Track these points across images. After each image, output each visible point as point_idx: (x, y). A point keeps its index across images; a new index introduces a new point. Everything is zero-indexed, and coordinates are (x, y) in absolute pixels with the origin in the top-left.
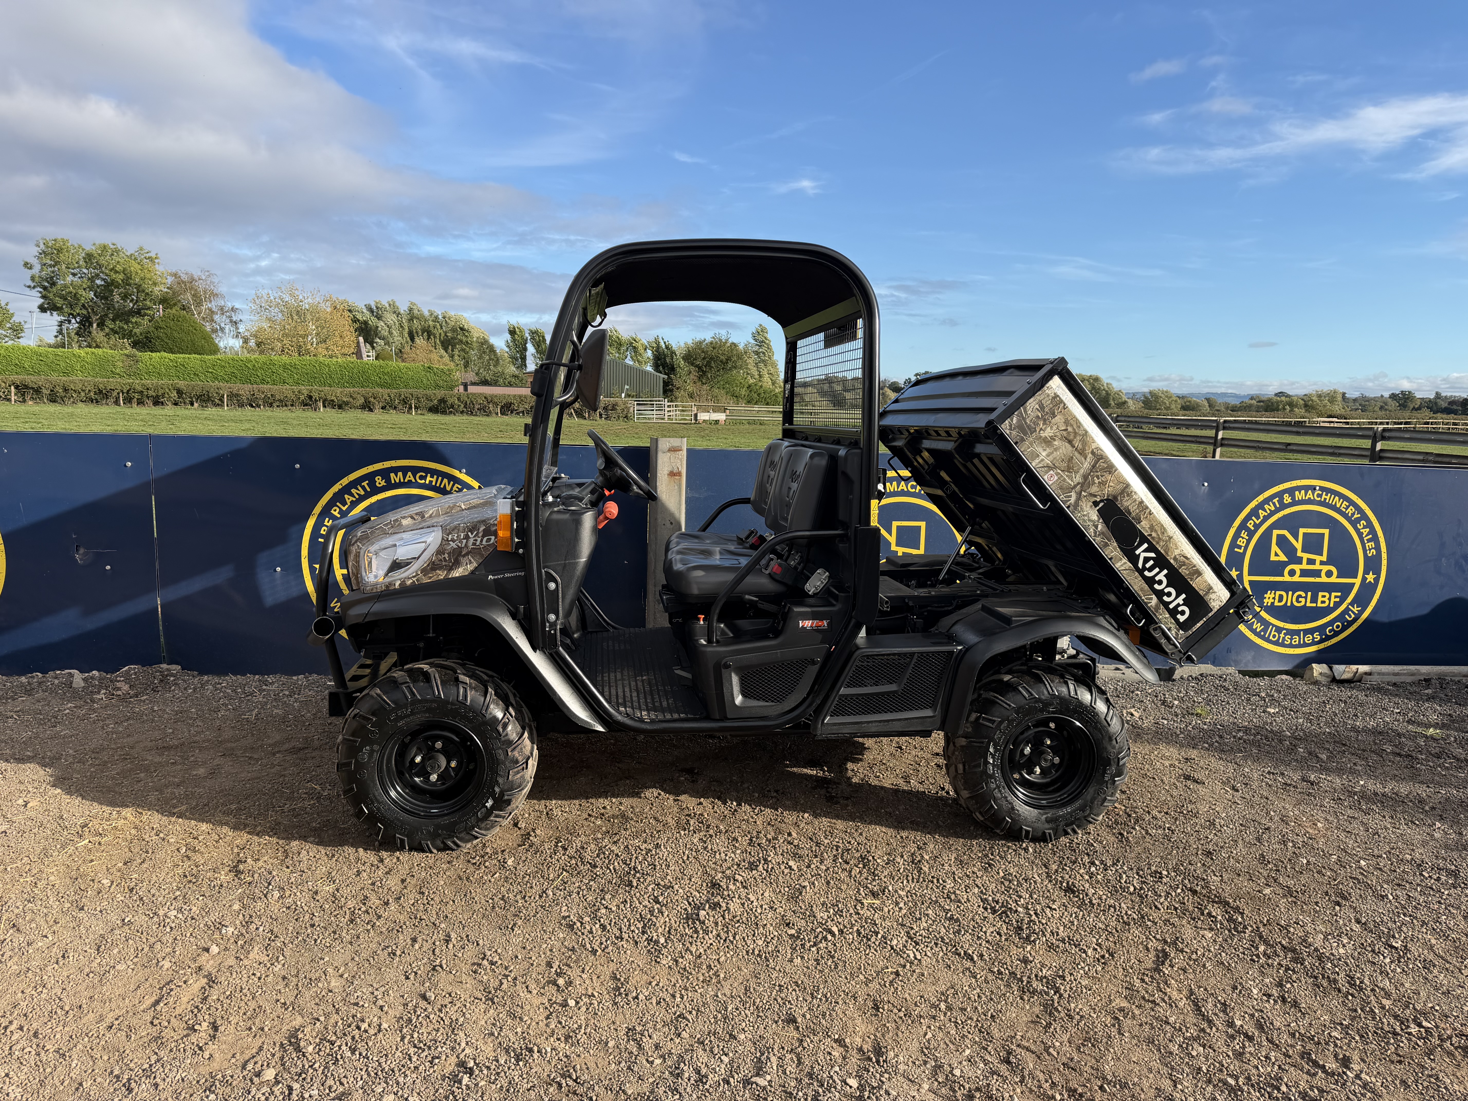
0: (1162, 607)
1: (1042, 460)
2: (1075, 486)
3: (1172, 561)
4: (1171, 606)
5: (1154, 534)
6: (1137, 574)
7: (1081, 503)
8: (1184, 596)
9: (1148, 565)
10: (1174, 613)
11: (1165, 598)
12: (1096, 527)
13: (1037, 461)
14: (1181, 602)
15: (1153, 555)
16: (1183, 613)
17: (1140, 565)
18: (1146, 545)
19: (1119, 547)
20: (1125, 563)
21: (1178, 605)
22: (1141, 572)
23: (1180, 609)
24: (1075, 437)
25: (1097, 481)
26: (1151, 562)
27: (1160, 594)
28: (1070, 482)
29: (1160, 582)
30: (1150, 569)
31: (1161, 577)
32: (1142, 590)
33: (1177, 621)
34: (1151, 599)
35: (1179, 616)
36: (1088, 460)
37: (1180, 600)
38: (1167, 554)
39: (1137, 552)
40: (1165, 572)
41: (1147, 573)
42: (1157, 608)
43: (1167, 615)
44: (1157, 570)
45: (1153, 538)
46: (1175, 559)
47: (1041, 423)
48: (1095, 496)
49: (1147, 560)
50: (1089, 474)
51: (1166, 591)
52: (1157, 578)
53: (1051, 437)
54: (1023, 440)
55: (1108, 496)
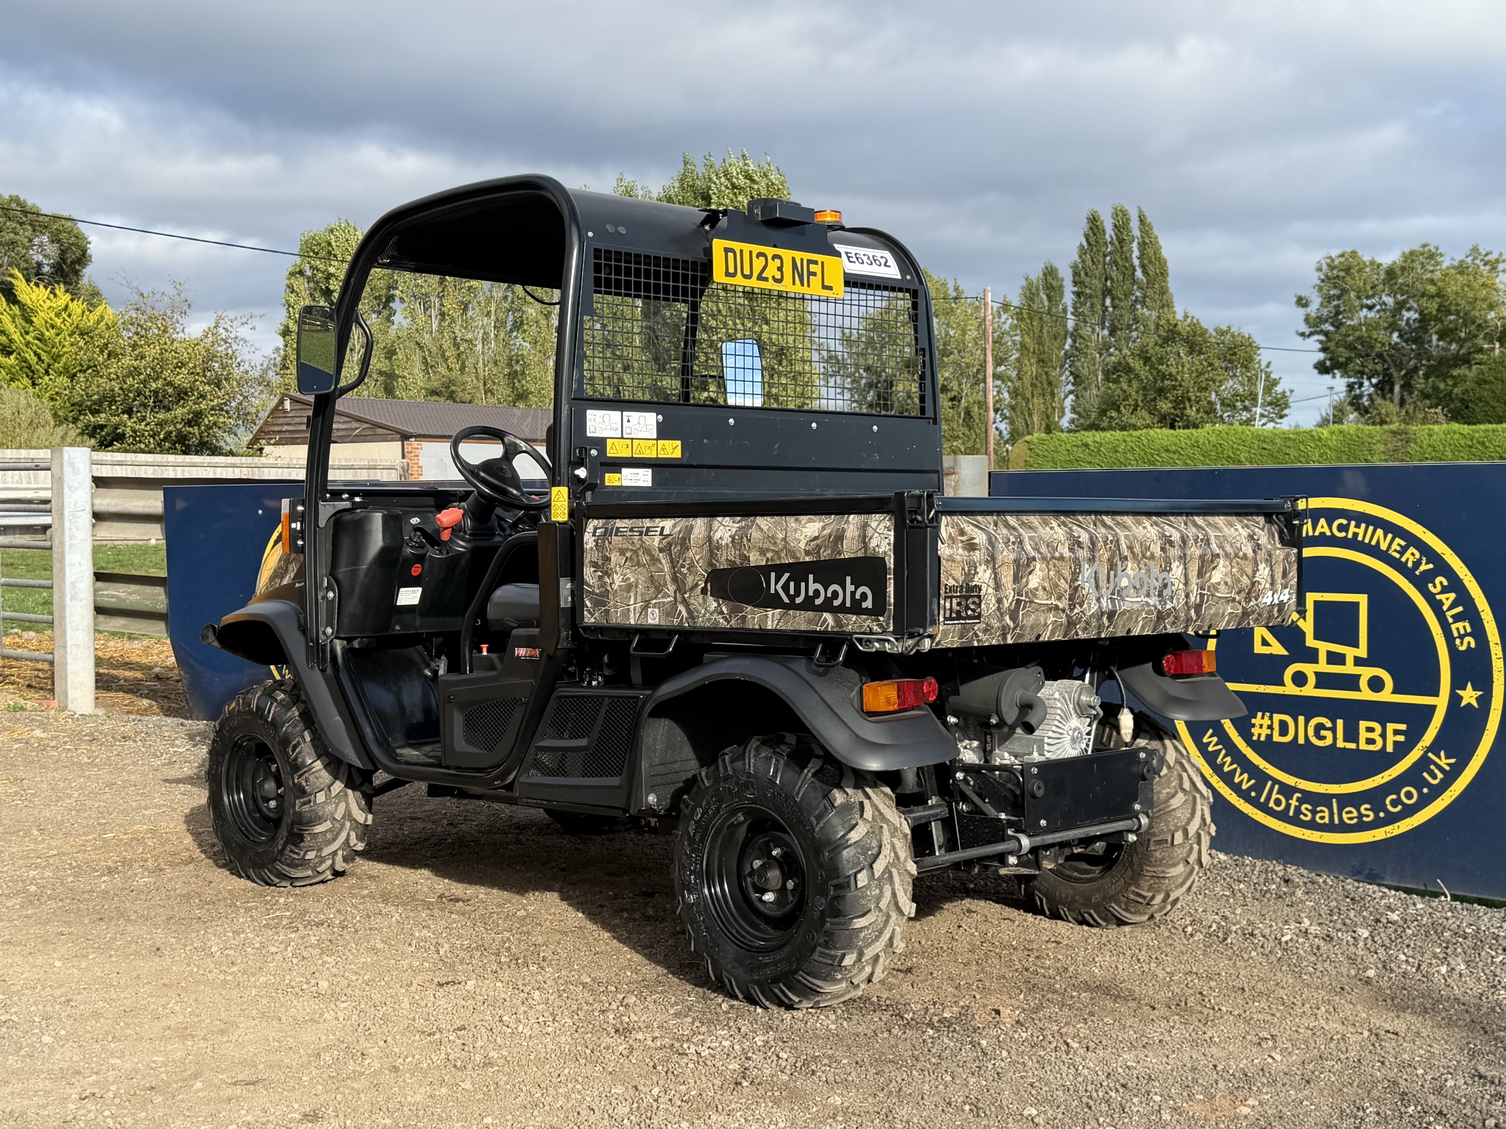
0: (841, 616)
1: (635, 609)
2: (675, 598)
3: (807, 559)
4: (848, 604)
5: (769, 555)
6: (791, 612)
7: (692, 607)
8: (848, 579)
9: (792, 592)
10: (856, 608)
11: (836, 603)
12: (722, 613)
13: (632, 615)
14: (852, 588)
15: (786, 575)
16: (864, 596)
17: (786, 600)
18: (773, 575)
19: (755, 606)
20: (773, 615)
21: (853, 594)
22: (792, 606)
23: (858, 596)
24: (638, 556)
25: (685, 570)
26: (792, 584)
27: (828, 606)
28: (669, 599)
29: (817, 593)
30: (798, 593)
31: (813, 586)
32: (810, 622)
33: (866, 612)
34: (825, 620)
35: (864, 605)
36: (663, 561)
37: (850, 588)
38: (797, 558)
39: (772, 591)
40: (811, 577)
41: (799, 600)
42: (838, 622)
43: (854, 618)
44: (803, 584)
45: (772, 559)
46: (807, 553)
47: (606, 579)
48: (697, 585)
49: (786, 588)
50: (675, 573)
51: (829, 595)
52: (811, 593)
53: (623, 581)
54: (607, 612)
55: (706, 571)
